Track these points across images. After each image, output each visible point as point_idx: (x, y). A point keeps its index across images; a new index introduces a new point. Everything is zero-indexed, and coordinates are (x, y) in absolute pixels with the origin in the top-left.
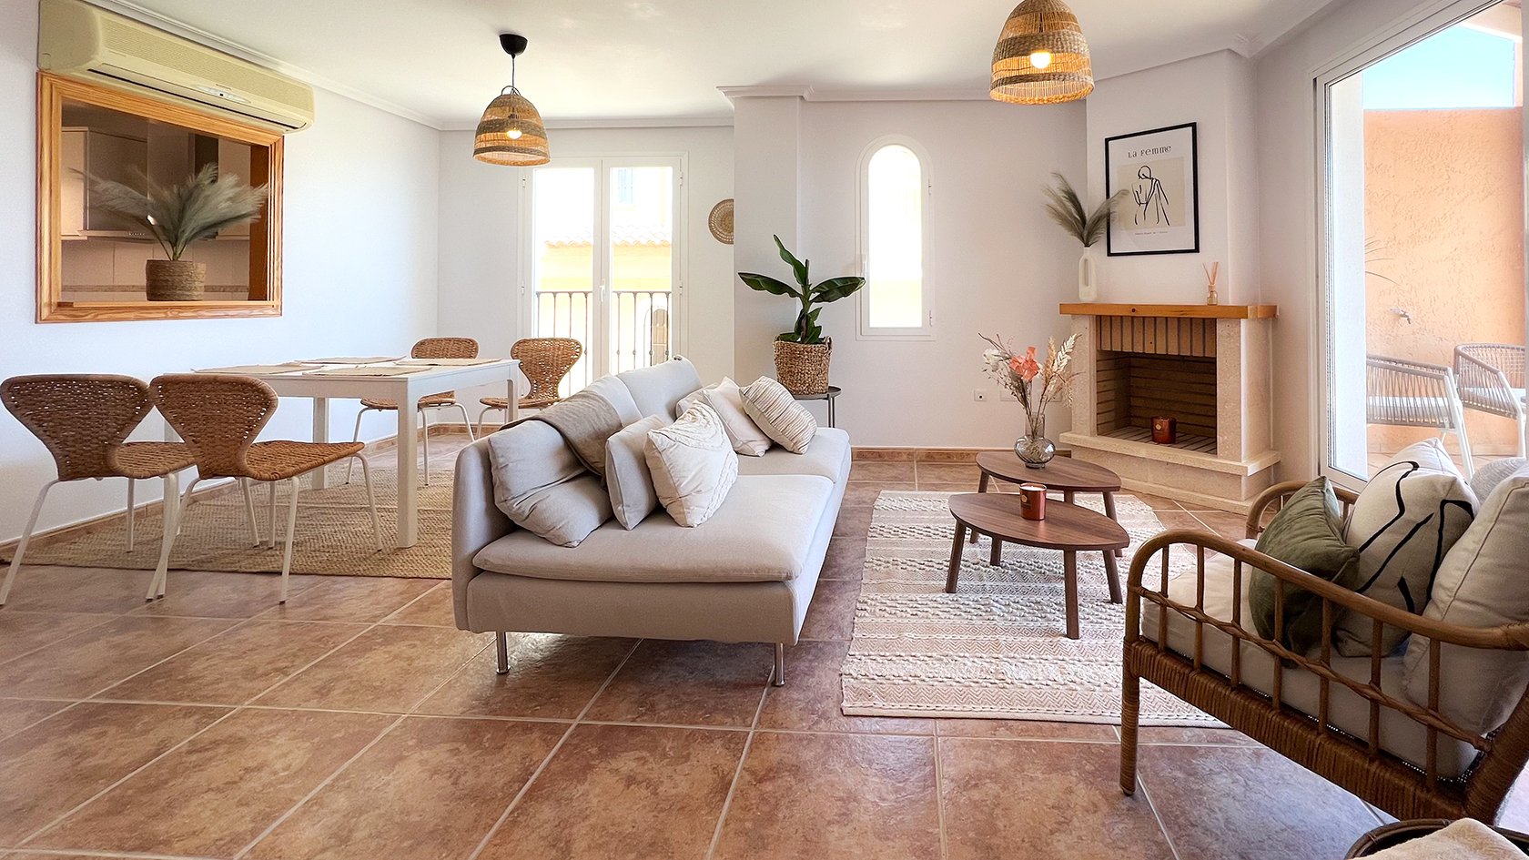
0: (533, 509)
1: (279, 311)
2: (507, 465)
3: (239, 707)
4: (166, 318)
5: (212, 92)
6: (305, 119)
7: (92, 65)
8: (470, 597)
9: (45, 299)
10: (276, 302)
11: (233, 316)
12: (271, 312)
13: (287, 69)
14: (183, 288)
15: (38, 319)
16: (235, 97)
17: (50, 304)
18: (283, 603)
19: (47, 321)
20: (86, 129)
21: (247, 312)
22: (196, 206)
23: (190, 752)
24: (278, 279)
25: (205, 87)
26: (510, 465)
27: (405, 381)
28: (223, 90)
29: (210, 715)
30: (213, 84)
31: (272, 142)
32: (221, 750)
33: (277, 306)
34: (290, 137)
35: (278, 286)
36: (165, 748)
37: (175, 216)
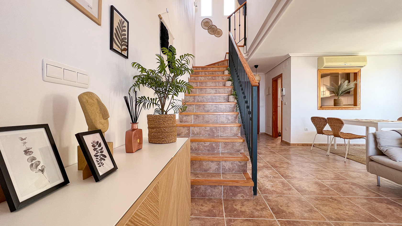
0: (387, 150)
1: (360, 109)
2: (380, 139)
3: (329, 169)
4: (336, 110)
5: (343, 65)
6: (364, 64)
7: (324, 66)
8: (369, 165)
9: (319, 106)
10: (359, 107)
11: (349, 110)
12: (358, 109)
13: (361, 54)
14: (339, 104)
15: (318, 109)
16: (348, 64)
17: (319, 107)
18: (345, 162)
19: (319, 110)
20: (330, 76)
21: (352, 109)
22: (341, 88)
23: (321, 170)
24: (359, 101)
25: (342, 64)
26: (381, 139)
27: (377, 123)
28: (345, 64)
29: (326, 168)
30: (343, 63)
31: (358, 71)
32: (324, 172)
33: (359, 108)
34: (362, 69)
35: (359, 103)
36: (319, 169)
37: (337, 91)
